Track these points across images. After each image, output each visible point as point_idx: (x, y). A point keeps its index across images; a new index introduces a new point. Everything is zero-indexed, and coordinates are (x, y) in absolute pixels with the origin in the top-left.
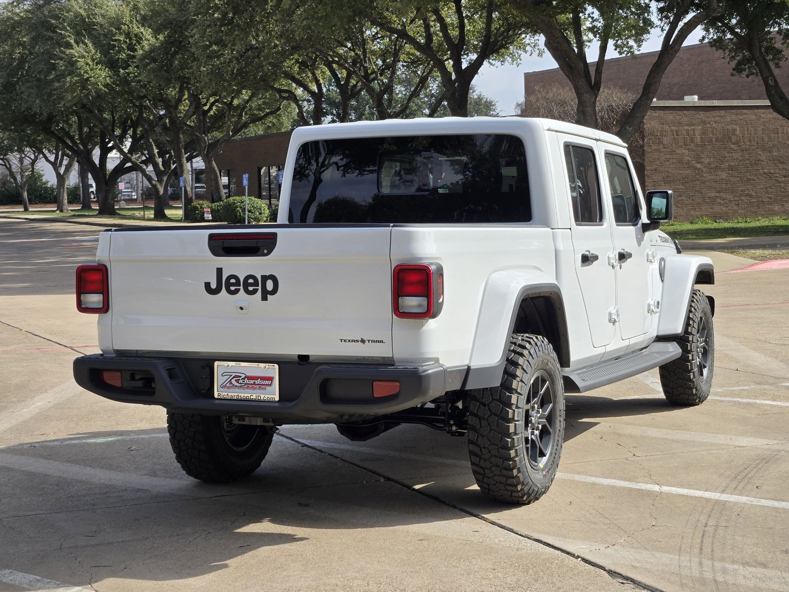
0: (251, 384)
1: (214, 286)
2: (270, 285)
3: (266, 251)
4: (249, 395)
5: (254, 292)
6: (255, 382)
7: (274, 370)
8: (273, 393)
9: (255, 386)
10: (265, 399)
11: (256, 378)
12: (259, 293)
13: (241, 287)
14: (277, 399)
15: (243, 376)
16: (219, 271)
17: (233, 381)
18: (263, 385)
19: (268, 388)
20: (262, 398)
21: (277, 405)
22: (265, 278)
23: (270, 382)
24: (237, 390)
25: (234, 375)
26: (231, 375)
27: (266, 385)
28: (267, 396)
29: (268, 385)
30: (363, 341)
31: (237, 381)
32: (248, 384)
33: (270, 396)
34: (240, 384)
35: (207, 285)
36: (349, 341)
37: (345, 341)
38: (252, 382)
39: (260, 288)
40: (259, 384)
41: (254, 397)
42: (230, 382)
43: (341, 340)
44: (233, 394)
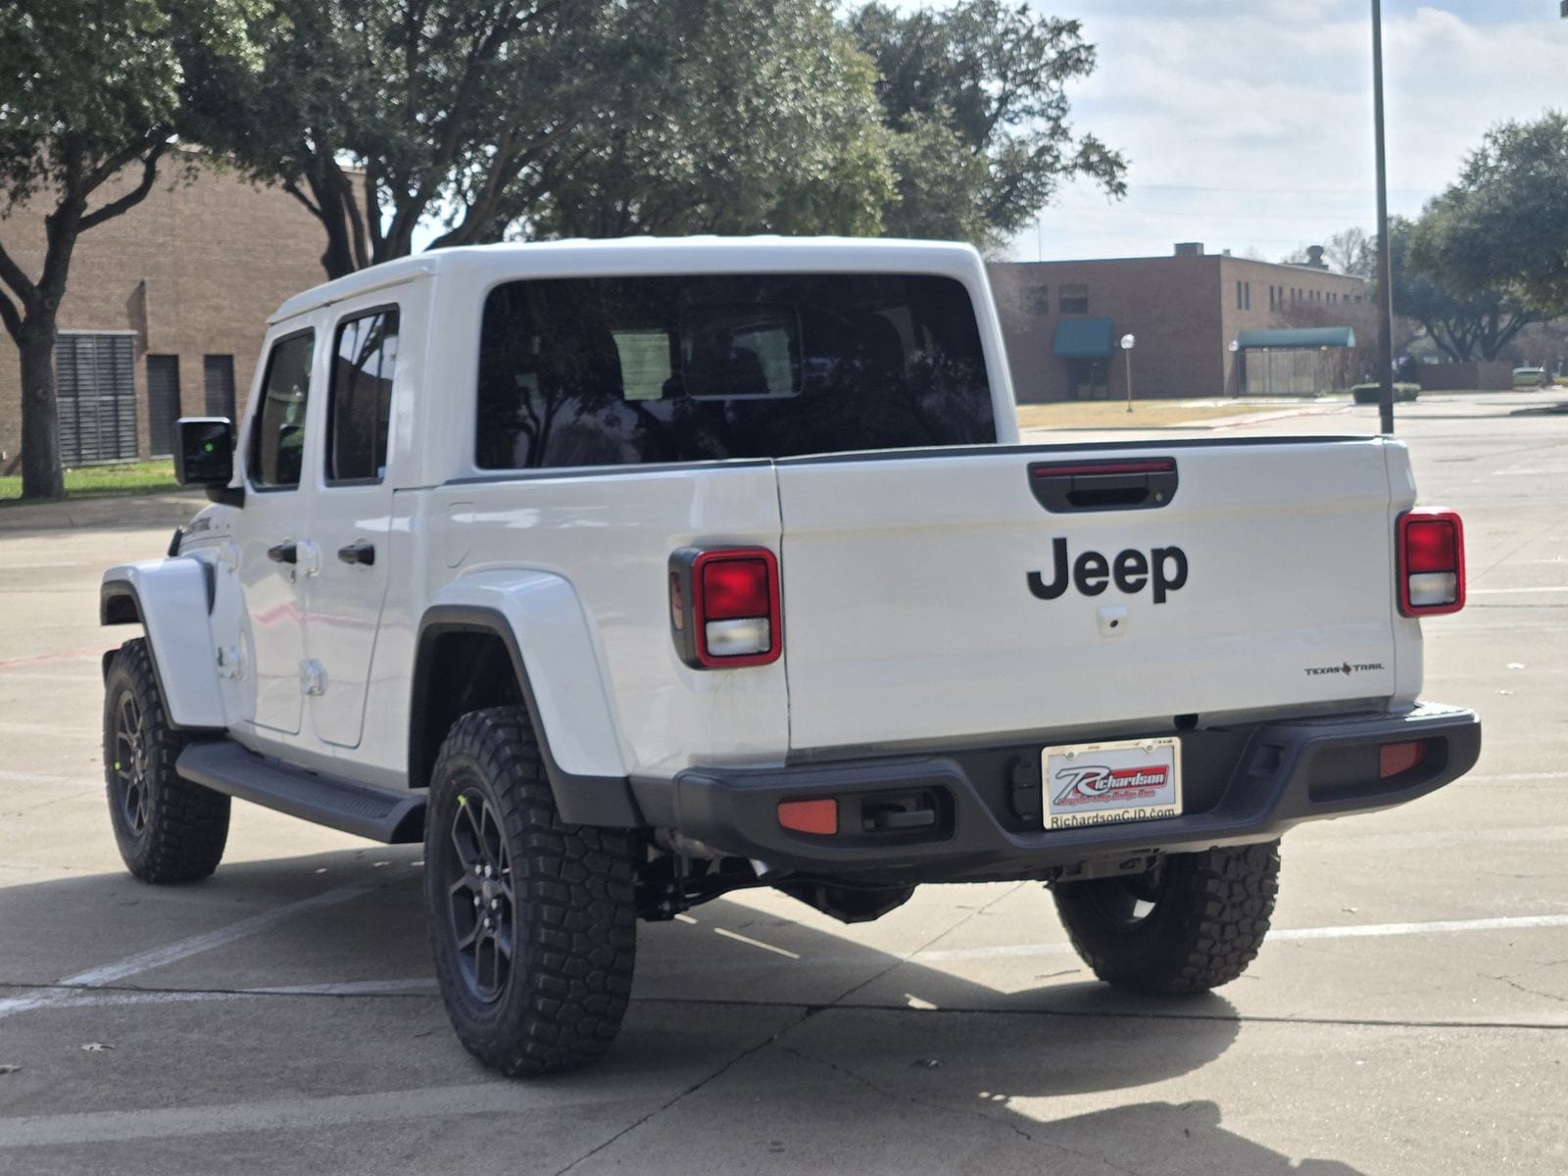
0: (1123, 787)
1: (1048, 579)
2: (1170, 569)
3: (1159, 497)
4: (1120, 812)
5: (1139, 586)
6: (1130, 783)
7: (1168, 751)
8: (1169, 800)
9: (1131, 791)
10: (1153, 815)
11: (1132, 773)
12: (1149, 588)
13: (1111, 579)
14: (1178, 809)
15: (1104, 772)
16: (1060, 546)
17: (1083, 788)
18: (1147, 785)
19: (1159, 791)
20: (1148, 815)
21: (1179, 823)
22: (1159, 555)
23: (1162, 776)
24: (1091, 805)
25: (1083, 772)
26: (1076, 775)
27: (1155, 784)
28: (1157, 809)
29: (1159, 783)
30: (1347, 669)
31: (1092, 785)
32: (1116, 788)
33: (1164, 808)
34: (1099, 790)
35: (1034, 579)
36: (1323, 671)
37: (1315, 672)
38: (1124, 782)
39: (1150, 576)
40: (1139, 786)
41: (1131, 815)
42: (1076, 789)
43: (1309, 671)
44: (1086, 815)
